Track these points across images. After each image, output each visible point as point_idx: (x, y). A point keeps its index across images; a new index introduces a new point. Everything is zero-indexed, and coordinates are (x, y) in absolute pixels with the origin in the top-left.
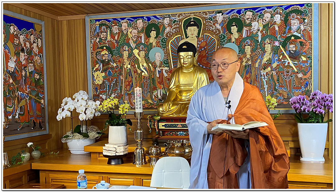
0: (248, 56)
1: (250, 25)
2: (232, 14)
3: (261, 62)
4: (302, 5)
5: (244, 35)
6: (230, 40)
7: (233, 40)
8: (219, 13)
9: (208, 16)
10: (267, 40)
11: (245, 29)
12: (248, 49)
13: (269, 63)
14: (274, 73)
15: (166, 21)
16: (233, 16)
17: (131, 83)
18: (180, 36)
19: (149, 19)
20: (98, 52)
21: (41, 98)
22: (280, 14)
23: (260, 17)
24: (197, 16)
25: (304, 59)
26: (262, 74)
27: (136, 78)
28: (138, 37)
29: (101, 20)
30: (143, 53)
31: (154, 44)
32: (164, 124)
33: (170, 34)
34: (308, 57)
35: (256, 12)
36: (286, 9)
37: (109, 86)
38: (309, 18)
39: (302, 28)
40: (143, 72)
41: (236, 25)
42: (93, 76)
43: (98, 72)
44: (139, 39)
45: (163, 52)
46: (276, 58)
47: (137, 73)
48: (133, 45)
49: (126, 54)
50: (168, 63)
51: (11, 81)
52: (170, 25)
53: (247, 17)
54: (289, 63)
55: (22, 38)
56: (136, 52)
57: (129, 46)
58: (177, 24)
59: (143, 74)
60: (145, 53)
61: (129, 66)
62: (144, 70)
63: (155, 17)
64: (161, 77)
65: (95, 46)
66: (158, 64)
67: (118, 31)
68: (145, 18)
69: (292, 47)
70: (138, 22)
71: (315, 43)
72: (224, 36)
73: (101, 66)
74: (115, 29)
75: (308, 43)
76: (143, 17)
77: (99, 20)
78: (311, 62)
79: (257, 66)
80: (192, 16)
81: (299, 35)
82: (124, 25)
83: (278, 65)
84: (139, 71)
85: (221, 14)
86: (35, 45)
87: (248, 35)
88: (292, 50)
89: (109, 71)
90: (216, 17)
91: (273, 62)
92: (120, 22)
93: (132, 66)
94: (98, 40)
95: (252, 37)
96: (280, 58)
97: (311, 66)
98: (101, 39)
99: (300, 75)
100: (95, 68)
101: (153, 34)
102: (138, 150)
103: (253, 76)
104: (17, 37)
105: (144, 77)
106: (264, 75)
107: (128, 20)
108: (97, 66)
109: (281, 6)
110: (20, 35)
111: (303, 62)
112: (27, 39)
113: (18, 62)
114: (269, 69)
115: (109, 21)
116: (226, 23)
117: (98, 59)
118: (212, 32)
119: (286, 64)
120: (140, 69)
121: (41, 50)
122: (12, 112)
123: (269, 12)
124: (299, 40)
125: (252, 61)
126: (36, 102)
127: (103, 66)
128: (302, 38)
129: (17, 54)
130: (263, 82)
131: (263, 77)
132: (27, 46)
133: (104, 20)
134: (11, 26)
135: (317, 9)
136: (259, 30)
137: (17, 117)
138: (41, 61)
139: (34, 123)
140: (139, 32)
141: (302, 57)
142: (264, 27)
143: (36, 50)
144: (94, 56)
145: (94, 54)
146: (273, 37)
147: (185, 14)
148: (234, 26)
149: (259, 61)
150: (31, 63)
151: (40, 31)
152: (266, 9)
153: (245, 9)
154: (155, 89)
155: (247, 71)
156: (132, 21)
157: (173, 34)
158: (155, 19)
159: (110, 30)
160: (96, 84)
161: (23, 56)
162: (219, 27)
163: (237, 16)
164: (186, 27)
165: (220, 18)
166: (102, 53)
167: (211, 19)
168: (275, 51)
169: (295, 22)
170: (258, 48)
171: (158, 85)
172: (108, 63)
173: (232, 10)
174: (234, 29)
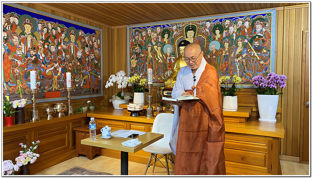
0: (227, 49)
1: (228, 29)
2: (216, 22)
3: (235, 53)
4: (264, 15)
5: (224, 36)
6: (214, 39)
7: (217, 39)
8: (208, 21)
9: (201, 24)
10: (240, 39)
11: (225, 31)
12: (226, 45)
13: (241, 54)
14: (244, 60)
15: (175, 28)
16: (217, 23)
17: (152, 67)
18: (183, 37)
19: (164, 26)
20: (133, 48)
21: (98, 75)
22: (249, 21)
23: (235, 23)
24: (194, 24)
25: (265, 51)
26: (236, 61)
27: (155, 64)
28: (157, 38)
29: (136, 28)
30: (159, 48)
31: (167, 42)
32: (167, 92)
33: (176, 36)
34: (268, 50)
35: (232, 20)
36: (253, 17)
37: (140, 68)
38: (269, 23)
39: (264, 30)
40: (159, 59)
41: (219, 29)
42: (130, 62)
43: (133, 60)
44: (158, 39)
45: (172, 47)
46: (245, 51)
47: (156, 61)
48: (154, 43)
49: (149, 49)
50: (175, 54)
51: (79, 64)
52: (176, 30)
53: (226, 24)
54: (254, 54)
55: (87, 38)
56: (155, 47)
57: (152, 44)
58: (181, 29)
59: (159, 61)
60: (161, 48)
61: (151, 56)
62: (160, 59)
63: (168, 25)
64: (170, 63)
65: (132, 44)
66: (168, 55)
67: (145, 35)
68: (161, 26)
69: (256, 43)
70: (157, 28)
71: (273, 40)
72: (211, 36)
73: (135, 56)
74: (144, 34)
75: (268, 40)
76: (160, 26)
77: (134, 28)
78: (270, 53)
79: (232, 56)
80: (191, 24)
81: (262, 35)
82: (149, 31)
83: (246, 55)
84: (157, 59)
85: (209, 22)
86: (95, 43)
87: (227, 35)
88: (257, 46)
89: (140, 59)
90: (206, 24)
91: (243, 53)
92: (147, 29)
93: (153, 56)
94: (134, 40)
95: (229, 36)
96: (248, 51)
97: (270, 56)
98: (135, 40)
99: (262, 62)
100: (132, 57)
101: (166, 36)
102: (149, 108)
103: (230, 63)
104: (83, 37)
105: (160, 63)
106: (237, 62)
107: (152, 27)
108: (133, 56)
109: (250, 16)
110: (86, 37)
111: (264, 53)
112: (90, 39)
113: (84, 53)
114: (241, 58)
115: (140, 29)
116: (212, 28)
117: (134, 52)
118: (203, 34)
119: (252, 55)
120: (158, 58)
121: (99, 46)
122: (79, 82)
123: (241, 20)
124: (261, 39)
125: (229, 53)
126: (95, 77)
127: (136, 56)
128: (264, 37)
129: (83, 48)
130: (236, 67)
131: (236, 63)
132: (90, 43)
133: (138, 28)
134: (79, 31)
135: (275, 17)
136: (234, 32)
137: (82, 85)
138: (99, 53)
139: (93, 89)
140: (158, 35)
141: (264, 50)
142: (238, 30)
143: (96, 46)
144: (132, 50)
145: (131, 49)
146: (244, 36)
147: (186, 23)
148: (218, 29)
149: (234, 52)
150: (93, 53)
151: (99, 35)
152: (239, 18)
153: (225, 19)
154: (166, 70)
155: (225, 59)
156: (154, 28)
157: (178, 35)
158: (168, 27)
159: (141, 34)
160: (132, 67)
161: (87, 49)
162: (207, 30)
163: (220, 23)
164: (186, 31)
165: (208, 24)
166: (136, 48)
167: (203, 25)
168: (245, 46)
169: (259, 26)
170: (233, 44)
171: (168, 68)
172: (139, 54)
173: (217, 19)
174: (218, 32)
